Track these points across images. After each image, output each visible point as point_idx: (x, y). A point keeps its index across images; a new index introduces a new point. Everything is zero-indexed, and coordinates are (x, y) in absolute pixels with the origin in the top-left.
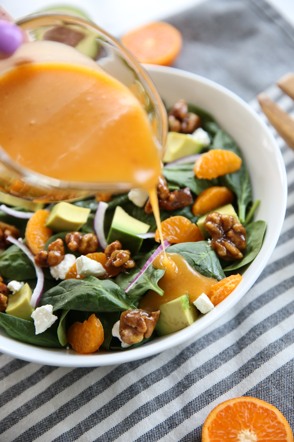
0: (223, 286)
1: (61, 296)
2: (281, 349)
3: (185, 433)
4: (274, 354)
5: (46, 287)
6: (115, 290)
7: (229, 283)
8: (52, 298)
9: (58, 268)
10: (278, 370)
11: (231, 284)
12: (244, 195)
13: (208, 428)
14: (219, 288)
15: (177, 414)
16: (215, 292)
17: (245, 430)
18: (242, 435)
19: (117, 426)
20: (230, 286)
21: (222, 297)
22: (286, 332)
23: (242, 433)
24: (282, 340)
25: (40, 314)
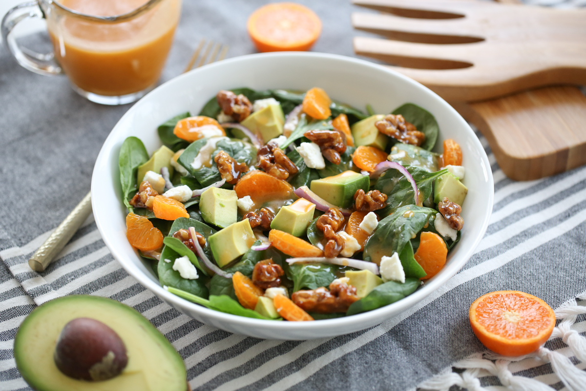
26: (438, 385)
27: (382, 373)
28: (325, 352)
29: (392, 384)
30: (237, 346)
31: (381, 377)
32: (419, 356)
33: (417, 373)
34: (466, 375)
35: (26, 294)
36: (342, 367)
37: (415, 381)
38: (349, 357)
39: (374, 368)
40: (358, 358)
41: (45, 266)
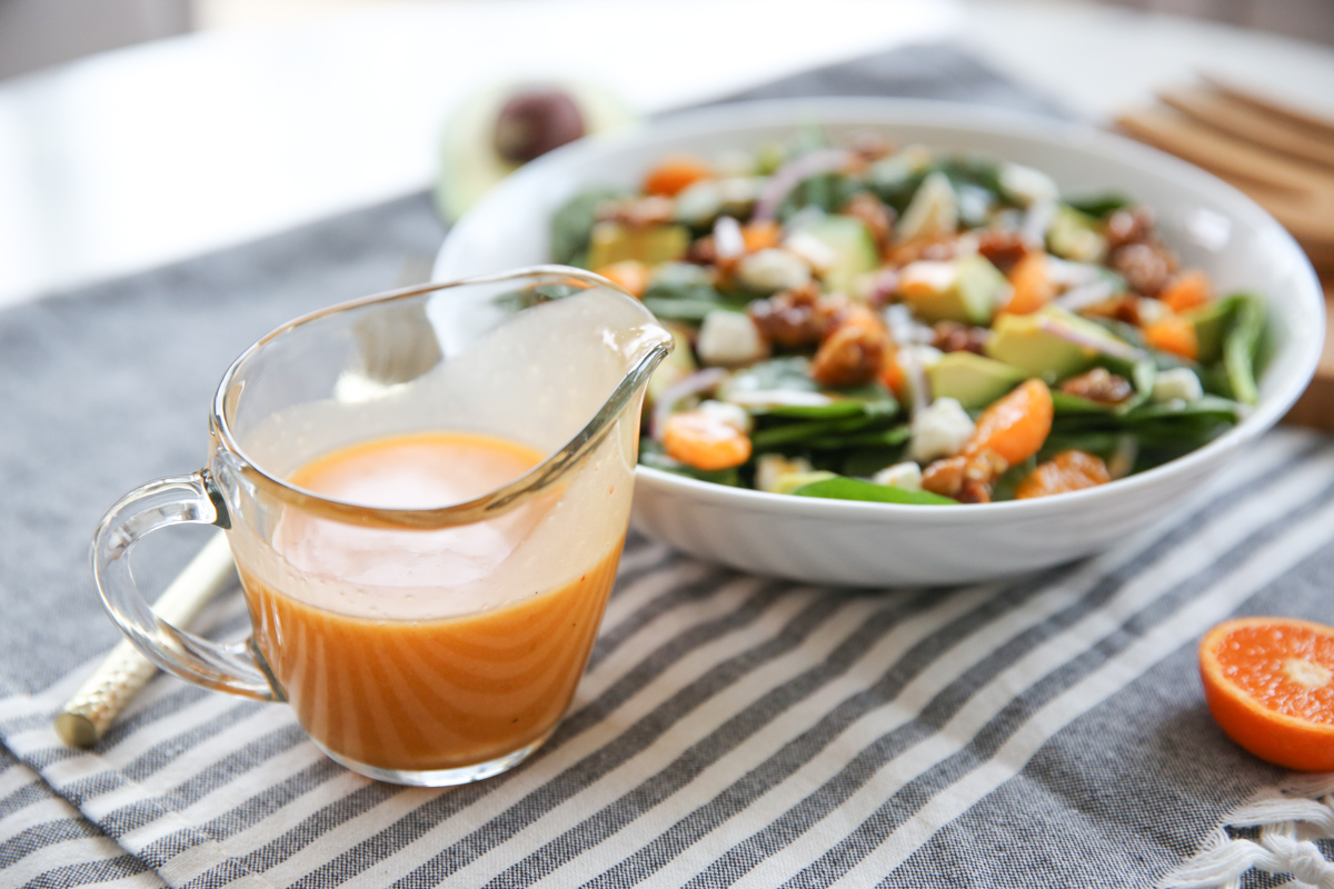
26: (1215, 872)
28: (882, 837)
30: (647, 850)
32: (1126, 821)
34: (1272, 838)
35: (58, 795)
38: (951, 837)
39: (1026, 858)
40: (972, 838)
41: (100, 728)
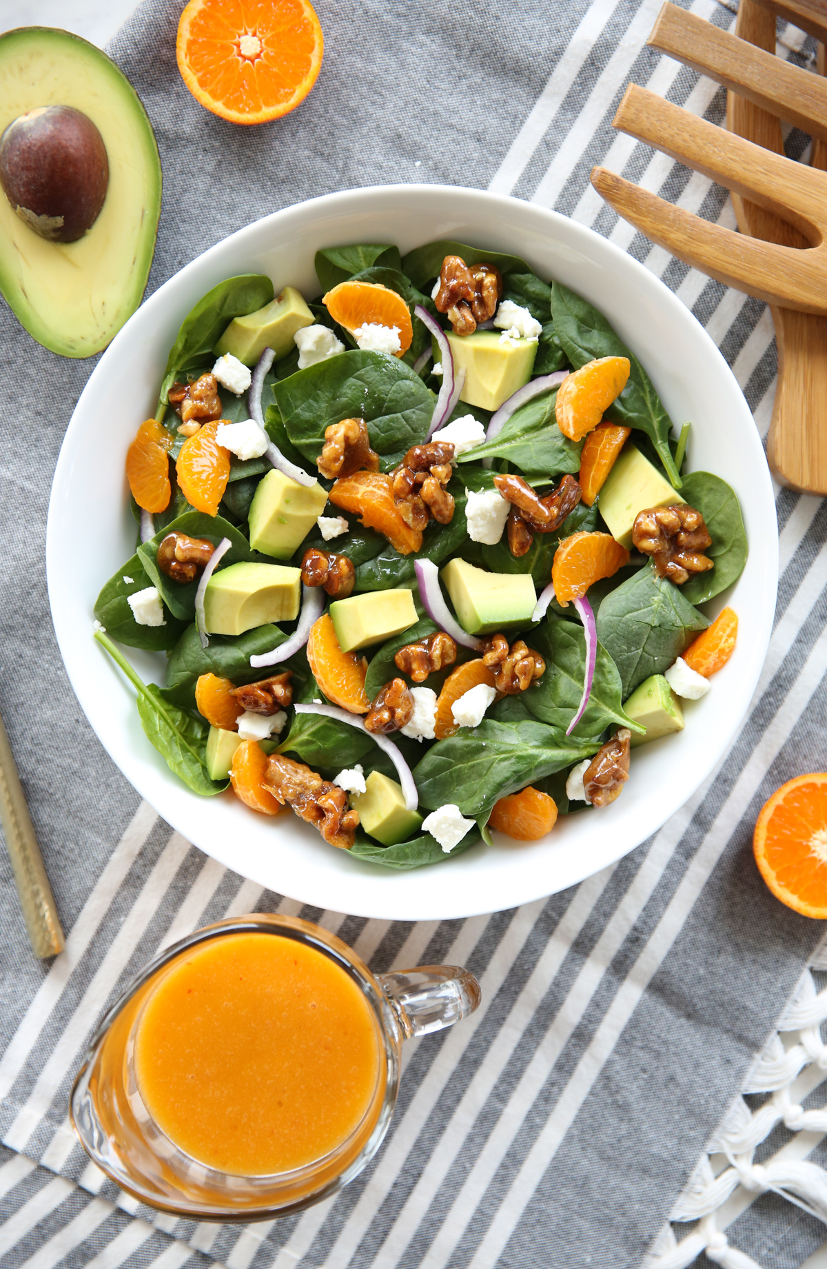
0: (717, 650)
1: (451, 773)
2: (804, 658)
3: (715, 857)
4: (797, 672)
5: (412, 762)
6: (548, 739)
7: (724, 640)
8: (435, 780)
9: (413, 723)
10: (814, 697)
11: (727, 640)
12: (656, 422)
13: (765, 856)
14: (710, 655)
15: (687, 833)
16: (704, 662)
17: (817, 832)
18: (817, 843)
19: (606, 891)
20: (726, 645)
21: (719, 665)
22: (800, 624)
23: (815, 839)
24: (799, 641)
25: (443, 826)
27: (678, 1085)
29: (703, 1102)
31: (678, 1092)
33: (728, 1061)
36: (611, 1095)
37: (732, 1080)
38: (612, 1068)
40: (625, 1064)
